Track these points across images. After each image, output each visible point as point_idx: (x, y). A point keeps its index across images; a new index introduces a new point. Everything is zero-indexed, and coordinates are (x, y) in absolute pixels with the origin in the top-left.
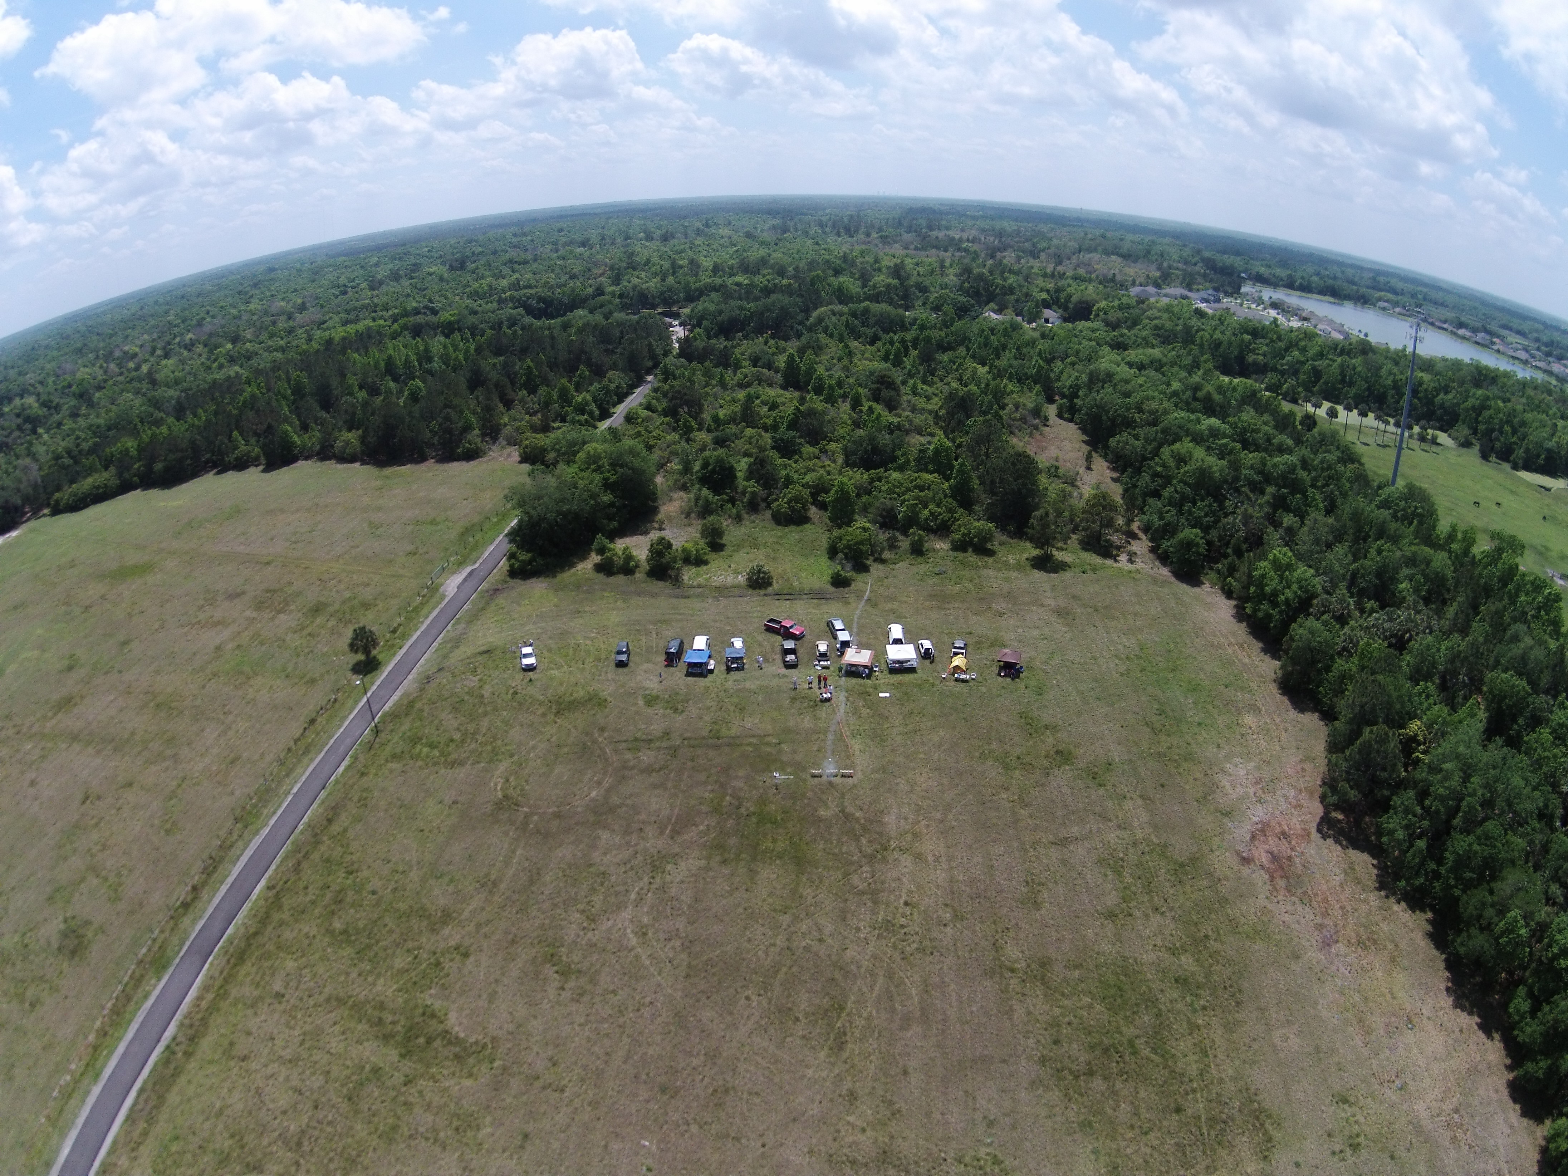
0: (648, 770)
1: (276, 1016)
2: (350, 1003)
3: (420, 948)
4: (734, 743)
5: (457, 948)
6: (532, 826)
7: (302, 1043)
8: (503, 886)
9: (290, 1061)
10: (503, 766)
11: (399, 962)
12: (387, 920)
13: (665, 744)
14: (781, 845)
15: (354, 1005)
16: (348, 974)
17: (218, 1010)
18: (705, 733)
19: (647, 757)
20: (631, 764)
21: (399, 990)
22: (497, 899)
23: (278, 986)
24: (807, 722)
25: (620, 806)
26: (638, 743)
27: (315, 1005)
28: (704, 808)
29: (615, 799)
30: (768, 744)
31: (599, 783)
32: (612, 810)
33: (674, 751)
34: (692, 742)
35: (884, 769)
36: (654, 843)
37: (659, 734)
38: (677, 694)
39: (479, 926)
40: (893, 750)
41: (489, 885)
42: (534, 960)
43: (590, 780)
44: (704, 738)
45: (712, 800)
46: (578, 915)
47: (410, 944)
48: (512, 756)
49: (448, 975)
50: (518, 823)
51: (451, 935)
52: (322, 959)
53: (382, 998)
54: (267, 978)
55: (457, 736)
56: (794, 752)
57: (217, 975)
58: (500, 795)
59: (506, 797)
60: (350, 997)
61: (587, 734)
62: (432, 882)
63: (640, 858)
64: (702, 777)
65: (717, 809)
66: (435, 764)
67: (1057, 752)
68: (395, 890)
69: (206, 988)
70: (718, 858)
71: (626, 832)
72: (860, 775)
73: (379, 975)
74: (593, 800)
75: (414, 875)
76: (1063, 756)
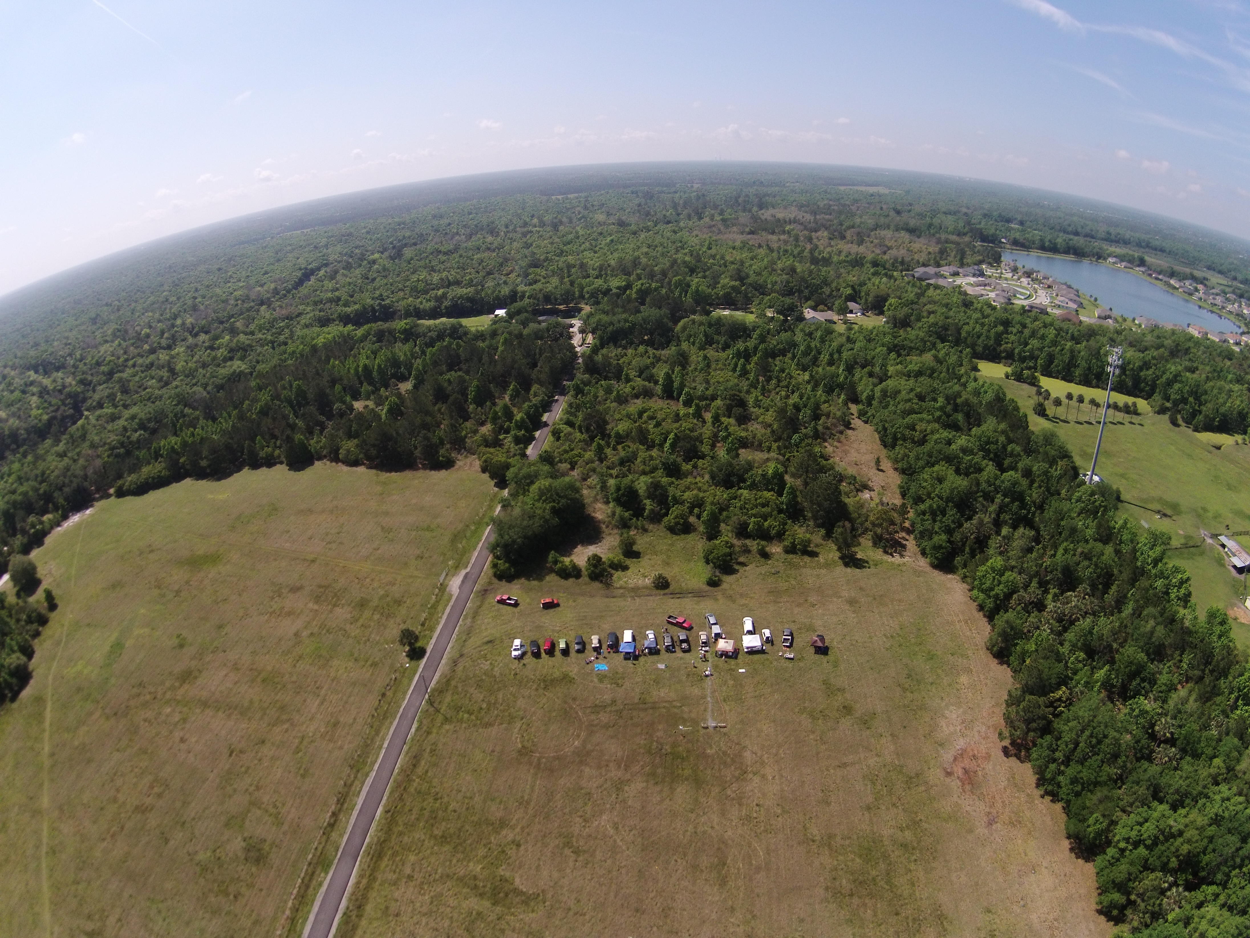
0: (607, 727)
1: (411, 889)
2: (455, 877)
3: (490, 843)
4: (654, 707)
5: (513, 842)
6: (542, 765)
7: (432, 903)
8: (532, 804)
9: (426, 914)
10: (518, 725)
11: (482, 852)
12: (467, 827)
13: (614, 708)
14: (687, 772)
15: (457, 879)
16: (451, 861)
17: (372, 888)
18: (636, 701)
19: (604, 717)
20: (595, 722)
21: (483, 868)
22: (531, 812)
23: (408, 871)
24: (696, 691)
25: (593, 751)
26: (597, 708)
27: (434, 881)
28: (642, 751)
29: (589, 747)
30: (675, 707)
31: (578, 736)
32: (588, 753)
33: (619, 713)
34: (630, 707)
35: (742, 722)
36: (615, 773)
37: (609, 702)
38: (617, 673)
39: (523, 828)
40: (748, 709)
41: (523, 803)
42: (557, 846)
43: (573, 734)
44: (637, 704)
45: (645, 745)
46: (578, 819)
47: (484, 841)
48: (522, 719)
49: (510, 858)
50: (534, 764)
51: (508, 835)
52: (432, 853)
53: (474, 873)
54: (400, 867)
55: (484, 706)
56: (690, 712)
57: (366, 867)
58: (520, 746)
59: (523, 747)
60: (454, 874)
61: (565, 702)
62: (489, 803)
63: (609, 783)
64: (639, 730)
65: (649, 752)
66: (475, 725)
67: (844, 707)
68: (467, 809)
69: (361, 876)
70: (652, 782)
71: (599, 767)
72: (729, 726)
73: (469, 861)
74: (576, 748)
75: (477, 799)
76: (847, 710)
